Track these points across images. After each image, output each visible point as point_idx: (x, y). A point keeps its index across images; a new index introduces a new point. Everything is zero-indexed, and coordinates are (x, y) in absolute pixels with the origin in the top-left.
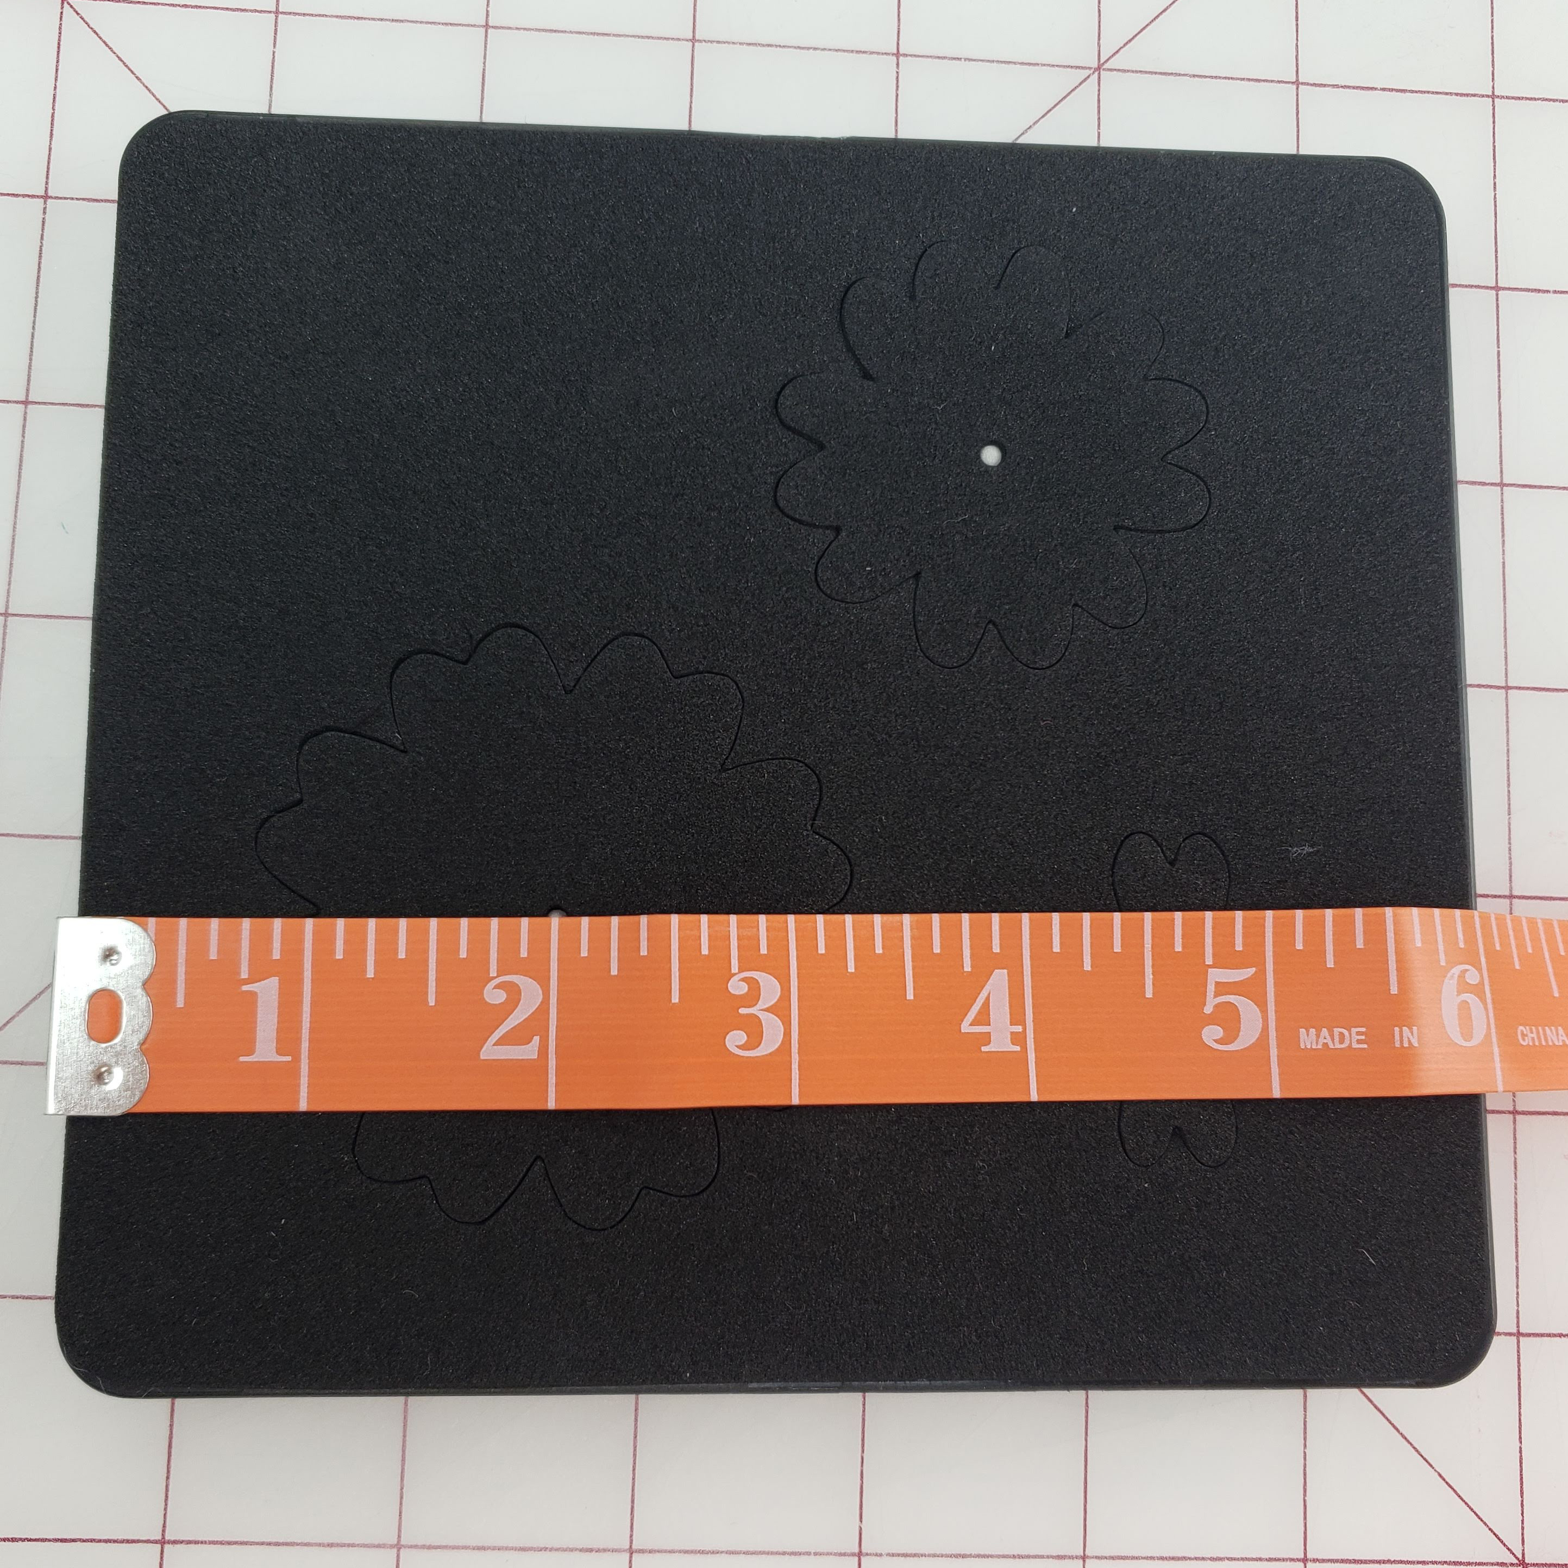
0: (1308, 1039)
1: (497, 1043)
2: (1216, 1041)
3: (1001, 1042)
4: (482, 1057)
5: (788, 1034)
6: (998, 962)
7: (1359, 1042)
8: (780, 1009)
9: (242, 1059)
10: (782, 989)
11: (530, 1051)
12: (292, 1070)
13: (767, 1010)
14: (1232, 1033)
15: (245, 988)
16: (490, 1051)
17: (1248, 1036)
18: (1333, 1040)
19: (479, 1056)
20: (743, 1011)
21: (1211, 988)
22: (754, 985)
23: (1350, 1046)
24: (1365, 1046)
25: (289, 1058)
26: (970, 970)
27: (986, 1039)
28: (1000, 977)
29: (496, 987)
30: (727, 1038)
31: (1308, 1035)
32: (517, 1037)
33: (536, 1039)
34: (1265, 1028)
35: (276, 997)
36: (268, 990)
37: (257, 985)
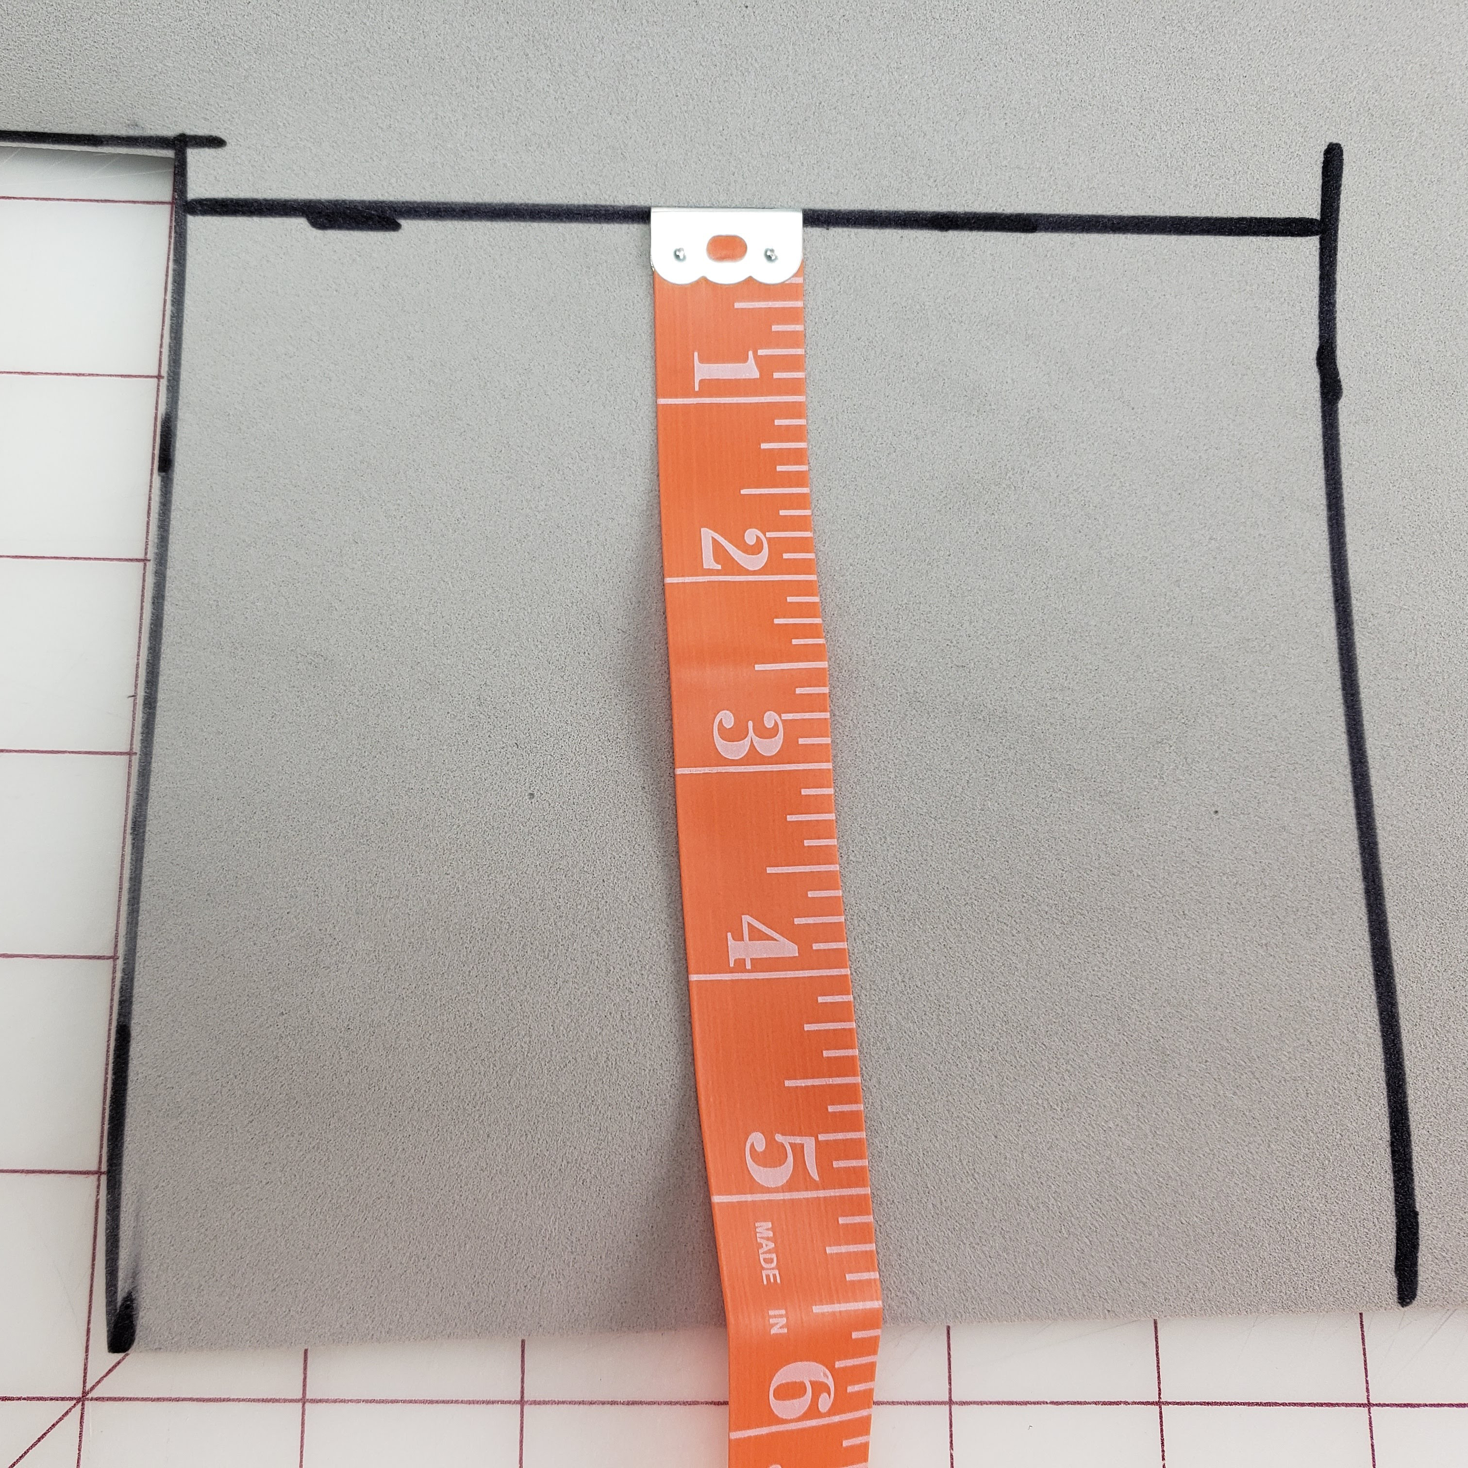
0: (764, 1229)
1: (714, 540)
2: (752, 1145)
3: (736, 950)
5: (733, 763)
6: (804, 948)
7: (768, 1277)
8: (753, 756)
9: (696, 354)
10: (770, 757)
11: (709, 562)
12: (688, 392)
13: (752, 744)
14: (760, 1159)
15: (750, 353)
16: (707, 535)
17: (760, 1174)
18: (767, 1252)
19: (705, 527)
20: (751, 724)
21: (798, 1140)
22: (772, 733)
23: (763, 1268)
24: (765, 1283)
25: (697, 389)
26: (795, 923)
27: (738, 937)
28: (791, 950)
29: (758, 537)
30: (728, 712)
31: (767, 1229)
32: (720, 553)
33: (719, 567)
34: (768, 1190)
35: (744, 377)
36: (749, 370)
37: (753, 362)
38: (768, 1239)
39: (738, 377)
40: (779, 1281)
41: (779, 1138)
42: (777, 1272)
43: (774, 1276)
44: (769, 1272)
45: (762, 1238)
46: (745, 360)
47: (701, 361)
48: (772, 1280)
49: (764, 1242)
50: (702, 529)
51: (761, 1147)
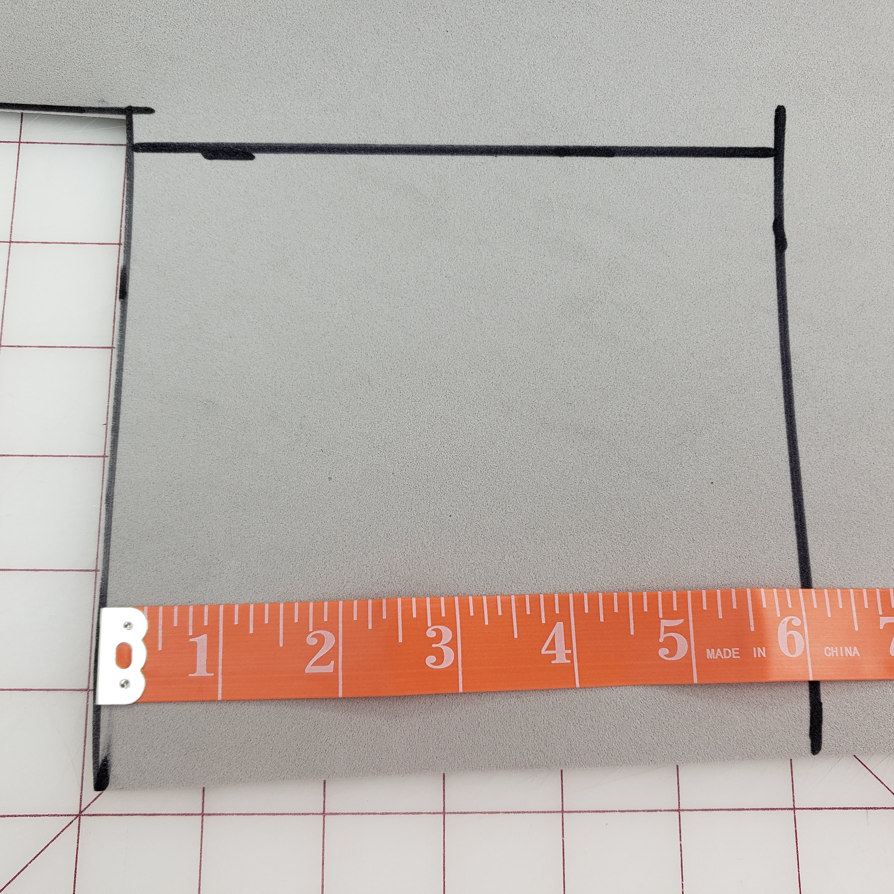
0: (710, 654)
1: (314, 664)
2: (665, 656)
3: (561, 659)
5: (456, 656)
6: (559, 618)
7: (736, 655)
8: (452, 644)
9: (190, 675)
10: (453, 634)
11: (329, 668)
12: (214, 680)
13: (446, 645)
14: (673, 651)
15: (191, 640)
16: (310, 669)
17: (681, 653)
18: (723, 654)
20: (434, 646)
21: (662, 629)
22: (439, 633)
23: (731, 657)
24: (739, 657)
25: (212, 674)
26: (545, 623)
27: (554, 657)
28: (559, 626)
29: (312, 637)
30: (427, 659)
32: (323, 661)
33: (333, 662)
34: (690, 649)
35: (206, 644)
36: (202, 641)
37: (197, 638)
38: (716, 653)
39: (206, 647)
40: (738, 649)
41: (661, 640)
42: (733, 649)
43: (735, 651)
44: (733, 654)
45: (715, 656)
46: (195, 643)
47: (194, 671)
48: (738, 653)
49: (717, 654)
50: (306, 672)
51: (666, 651)
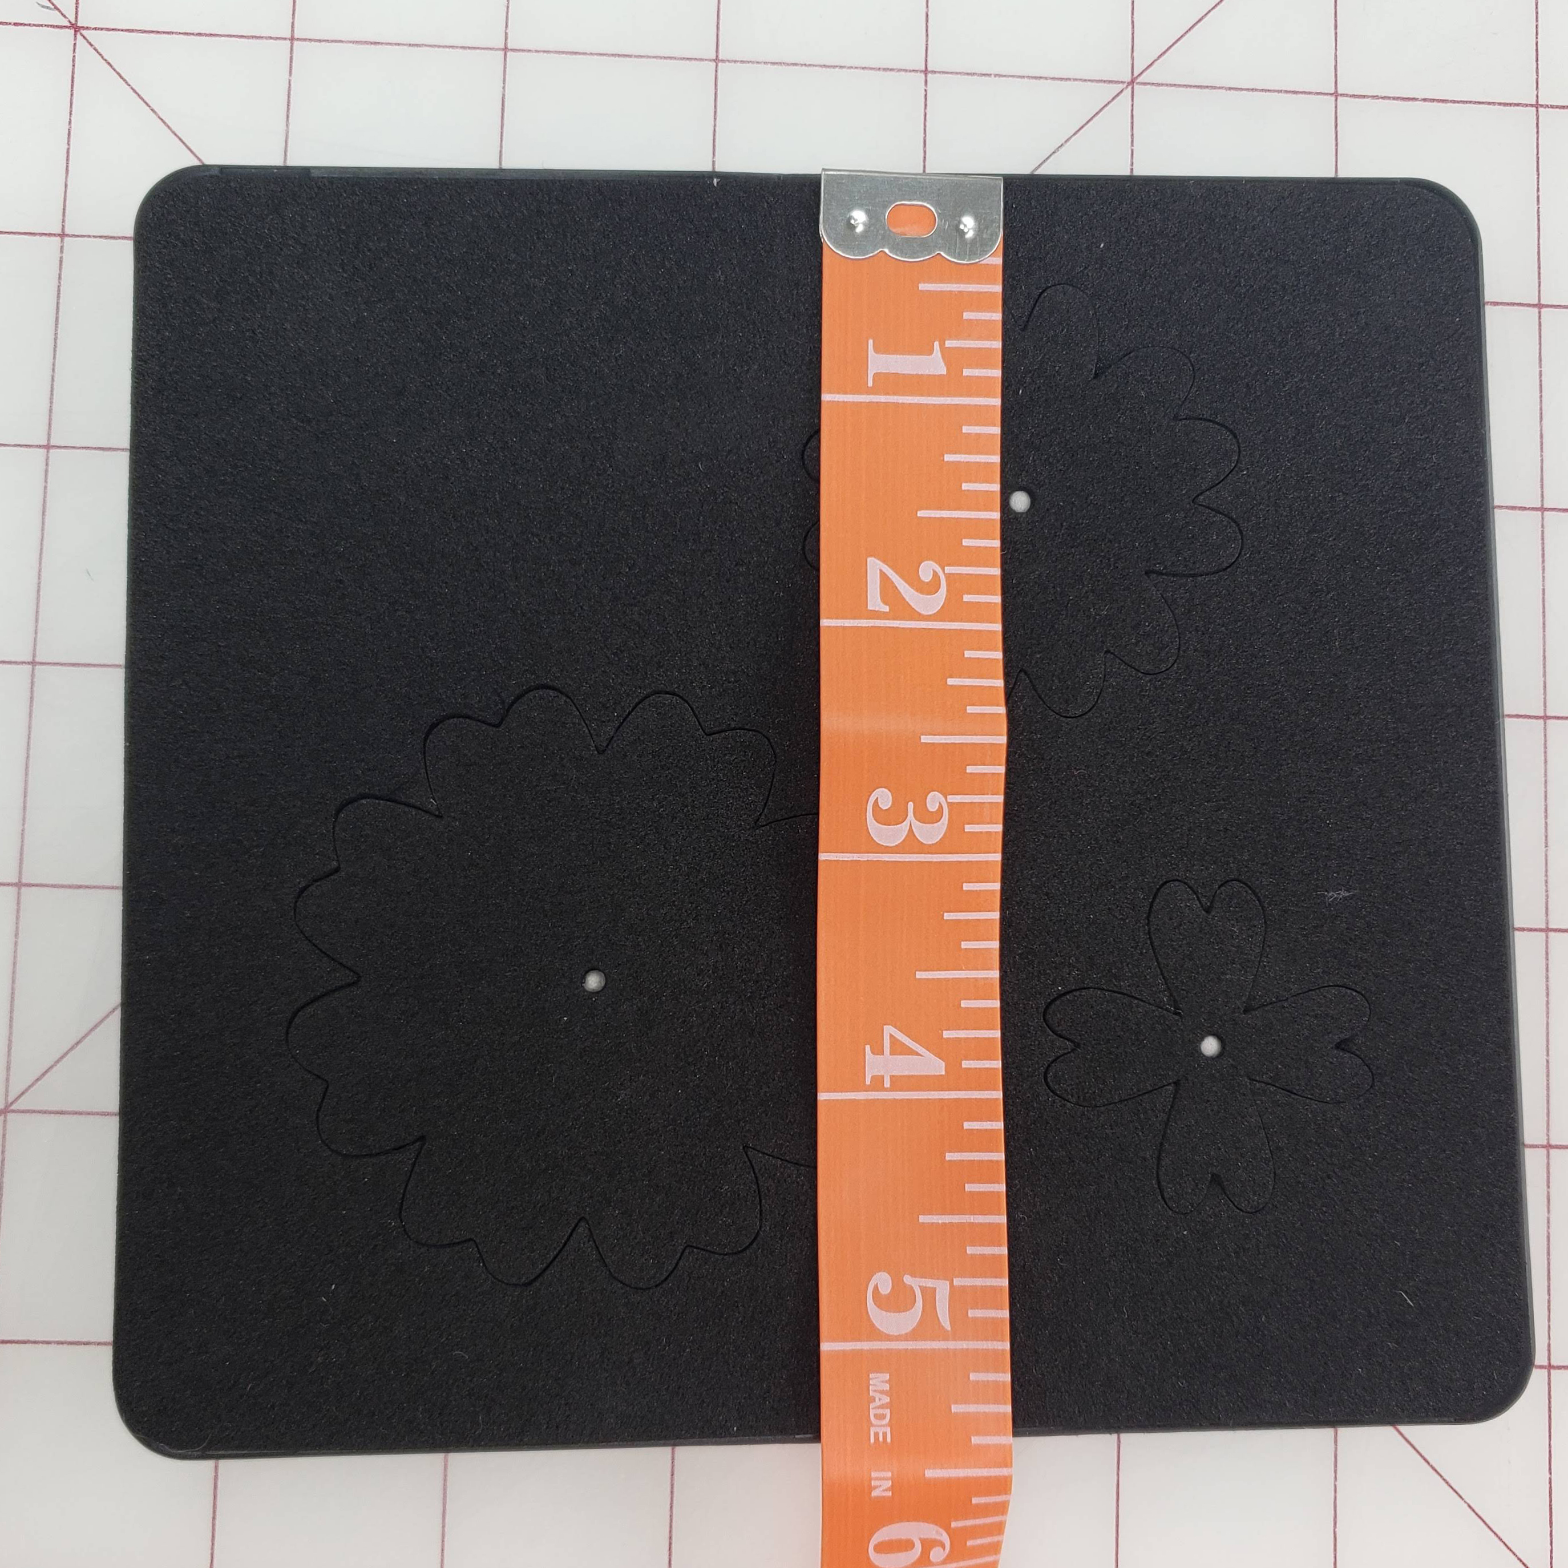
0: (879, 1382)
2: (876, 1288)
3: (875, 1065)
4: (869, 559)
5: (887, 850)
6: (953, 1066)
7: (876, 1434)
8: (911, 843)
9: (871, 342)
10: (930, 845)
11: (875, 602)
12: (860, 388)
13: (911, 830)
14: (883, 1302)
15: (936, 344)
16: (875, 566)
17: (880, 1318)
18: (879, 1407)
19: (871, 556)
20: (911, 805)
21: (929, 1283)
22: (934, 818)
23: (871, 1425)
24: (872, 1440)
25: (870, 384)
26: (945, 1036)
27: (878, 1051)
28: (936, 1066)
29: (934, 572)
30: (886, 790)
31: (883, 1382)
32: (888, 591)
33: (886, 609)
34: (888, 1338)
35: (927, 372)
36: (934, 364)
37: (940, 355)
38: (882, 1392)
39: (920, 373)
40: (889, 1440)
41: (908, 1279)
42: (888, 1430)
43: (885, 1435)
44: (878, 1429)
45: (875, 1391)
46: (930, 352)
47: (877, 350)
48: (881, 1439)
49: (877, 1396)
51: (885, 1289)
